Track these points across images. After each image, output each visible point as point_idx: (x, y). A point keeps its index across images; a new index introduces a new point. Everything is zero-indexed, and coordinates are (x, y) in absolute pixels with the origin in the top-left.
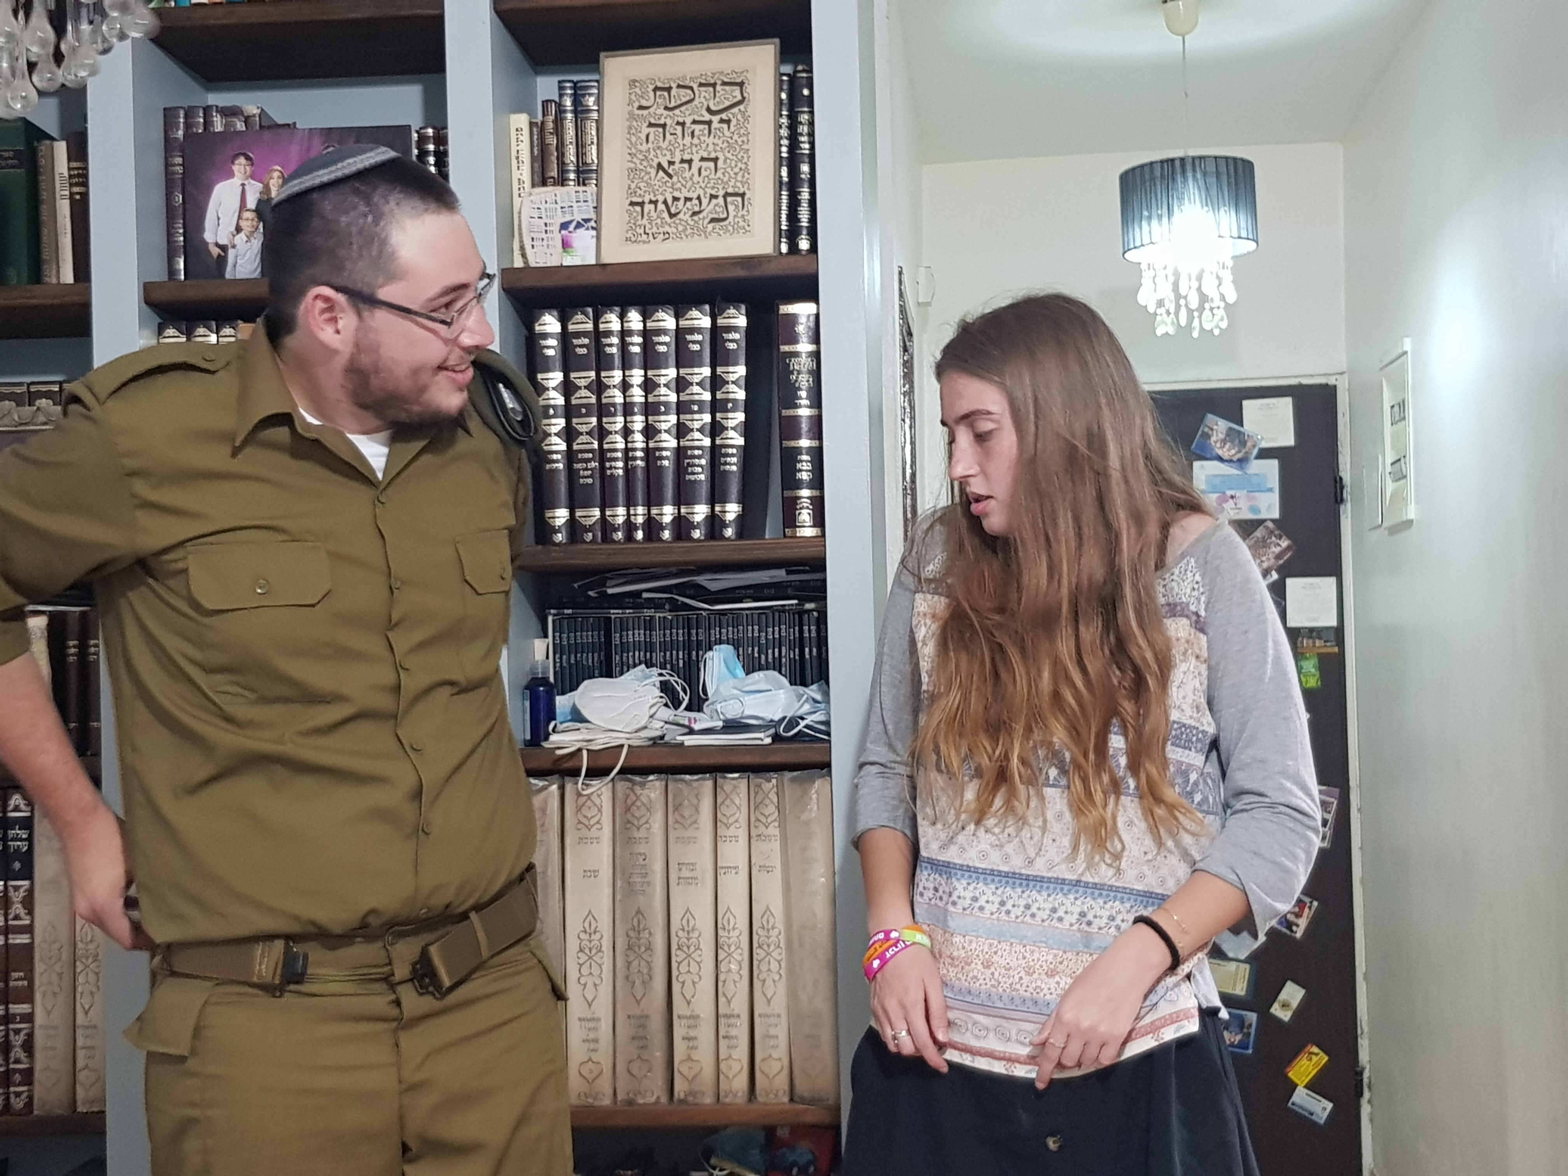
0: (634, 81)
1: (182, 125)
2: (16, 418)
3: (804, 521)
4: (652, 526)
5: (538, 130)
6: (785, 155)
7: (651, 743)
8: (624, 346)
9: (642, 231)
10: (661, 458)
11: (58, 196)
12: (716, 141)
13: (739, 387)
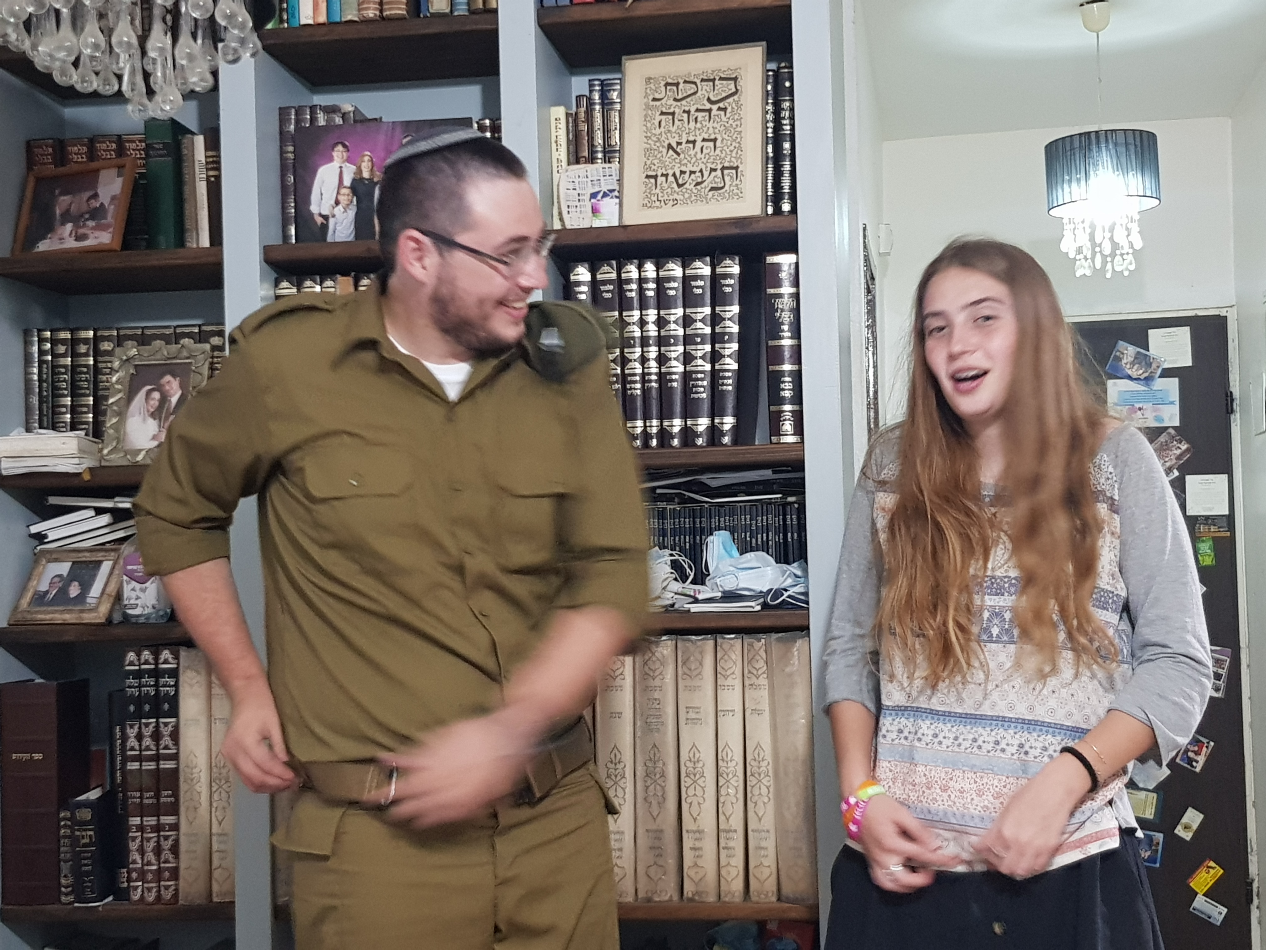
0: (650, 78)
1: (293, 121)
2: (165, 353)
3: (787, 431)
4: (664, 435)
5: (573, 119)
6: (770, 135)
7: (663, 610)
8: (641, 291)
9: (655, 198)
10: (672, 381)
11: (197, 179)
12: (715, 125)
13: (734, 323)
